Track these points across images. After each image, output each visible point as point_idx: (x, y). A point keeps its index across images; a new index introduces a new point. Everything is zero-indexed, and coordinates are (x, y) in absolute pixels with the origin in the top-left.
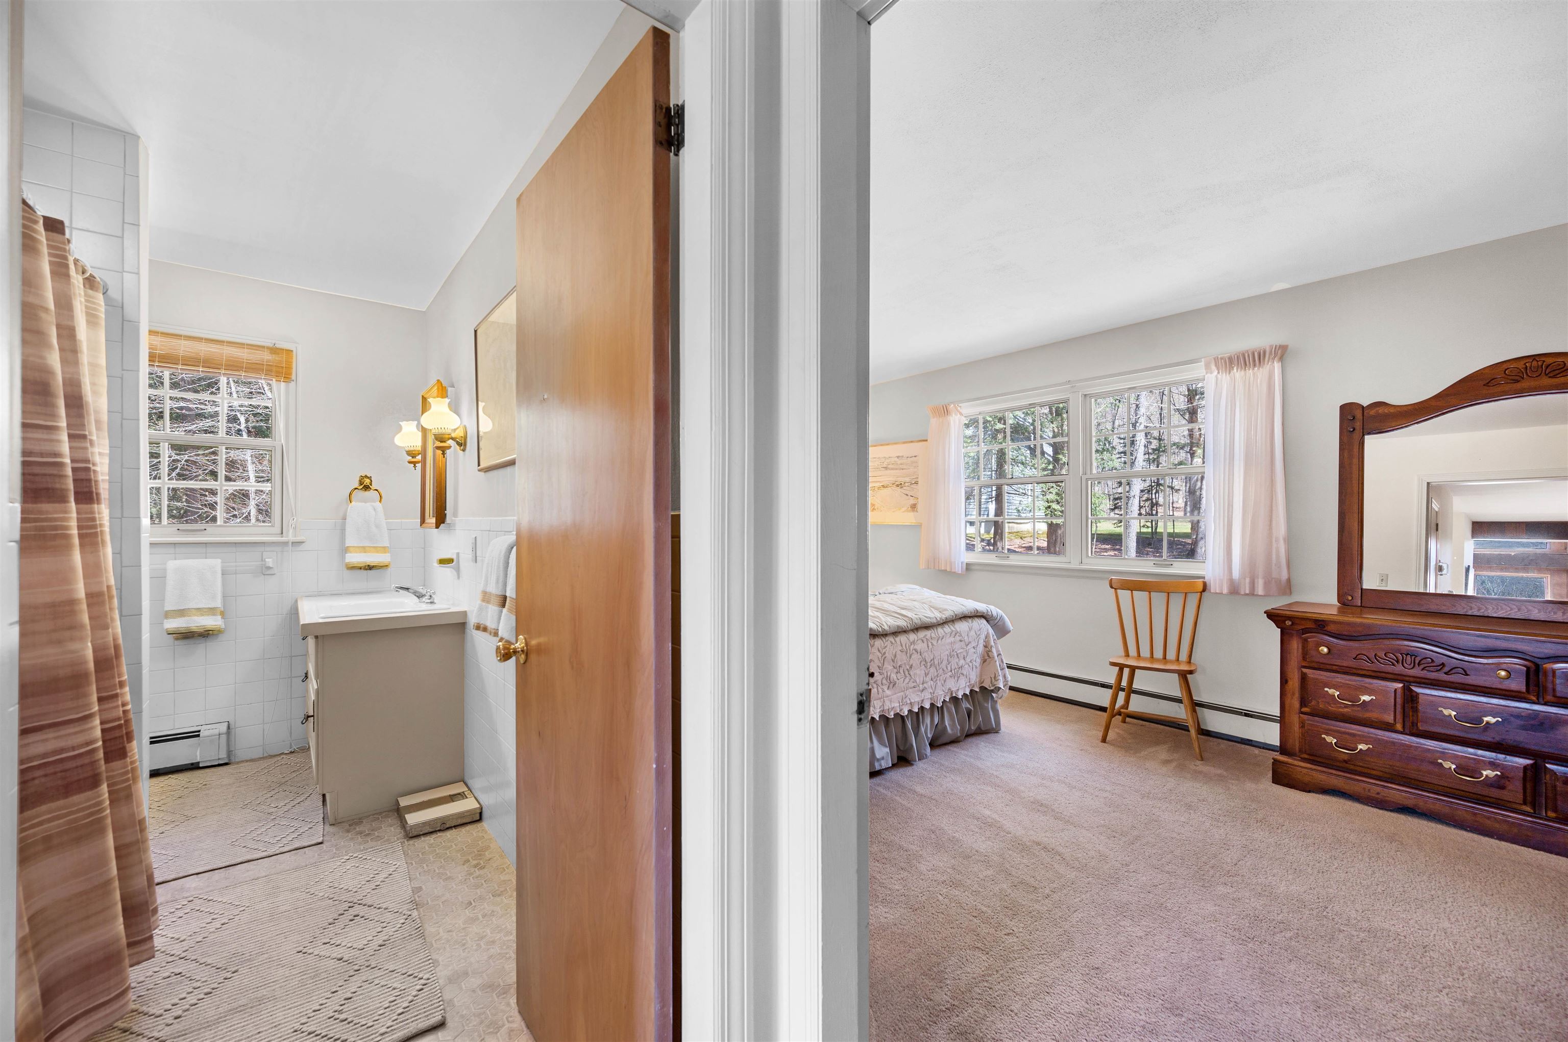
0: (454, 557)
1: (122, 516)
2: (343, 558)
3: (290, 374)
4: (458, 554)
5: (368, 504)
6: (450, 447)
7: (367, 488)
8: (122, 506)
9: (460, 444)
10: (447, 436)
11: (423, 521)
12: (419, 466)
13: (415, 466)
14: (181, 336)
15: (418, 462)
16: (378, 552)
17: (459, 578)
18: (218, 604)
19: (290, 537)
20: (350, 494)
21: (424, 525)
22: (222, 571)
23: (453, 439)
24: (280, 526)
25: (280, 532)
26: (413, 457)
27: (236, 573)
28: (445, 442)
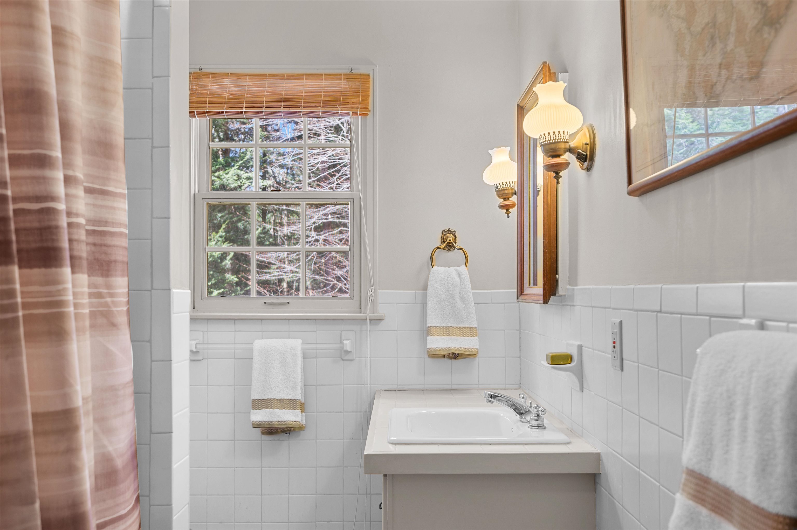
0: (574, 352)
1: (152, 288)
2: (424, 341)
3: (367, 103)
4: (580, 348)
5: (452, 268)
6: (566, 165)
7: (450, 246)
8: (152, 273)
9: (582, 158)
10: (562, 146)
11: (521, 291)
12: (514, 211)
13: (508, 212)
14: (265, 75)
15: (513, 206)
16: (463, 335)
17: (582, 389)
18: (298, 395)
19: (368, 313)
20: (432, 255)
21: (521, 297)
22: (303, 354)
23: (571, 150)
24: (358, 299)
25: (359, 307)
26: (505, 199)
27: (316, 357)
28: (559, 156)
